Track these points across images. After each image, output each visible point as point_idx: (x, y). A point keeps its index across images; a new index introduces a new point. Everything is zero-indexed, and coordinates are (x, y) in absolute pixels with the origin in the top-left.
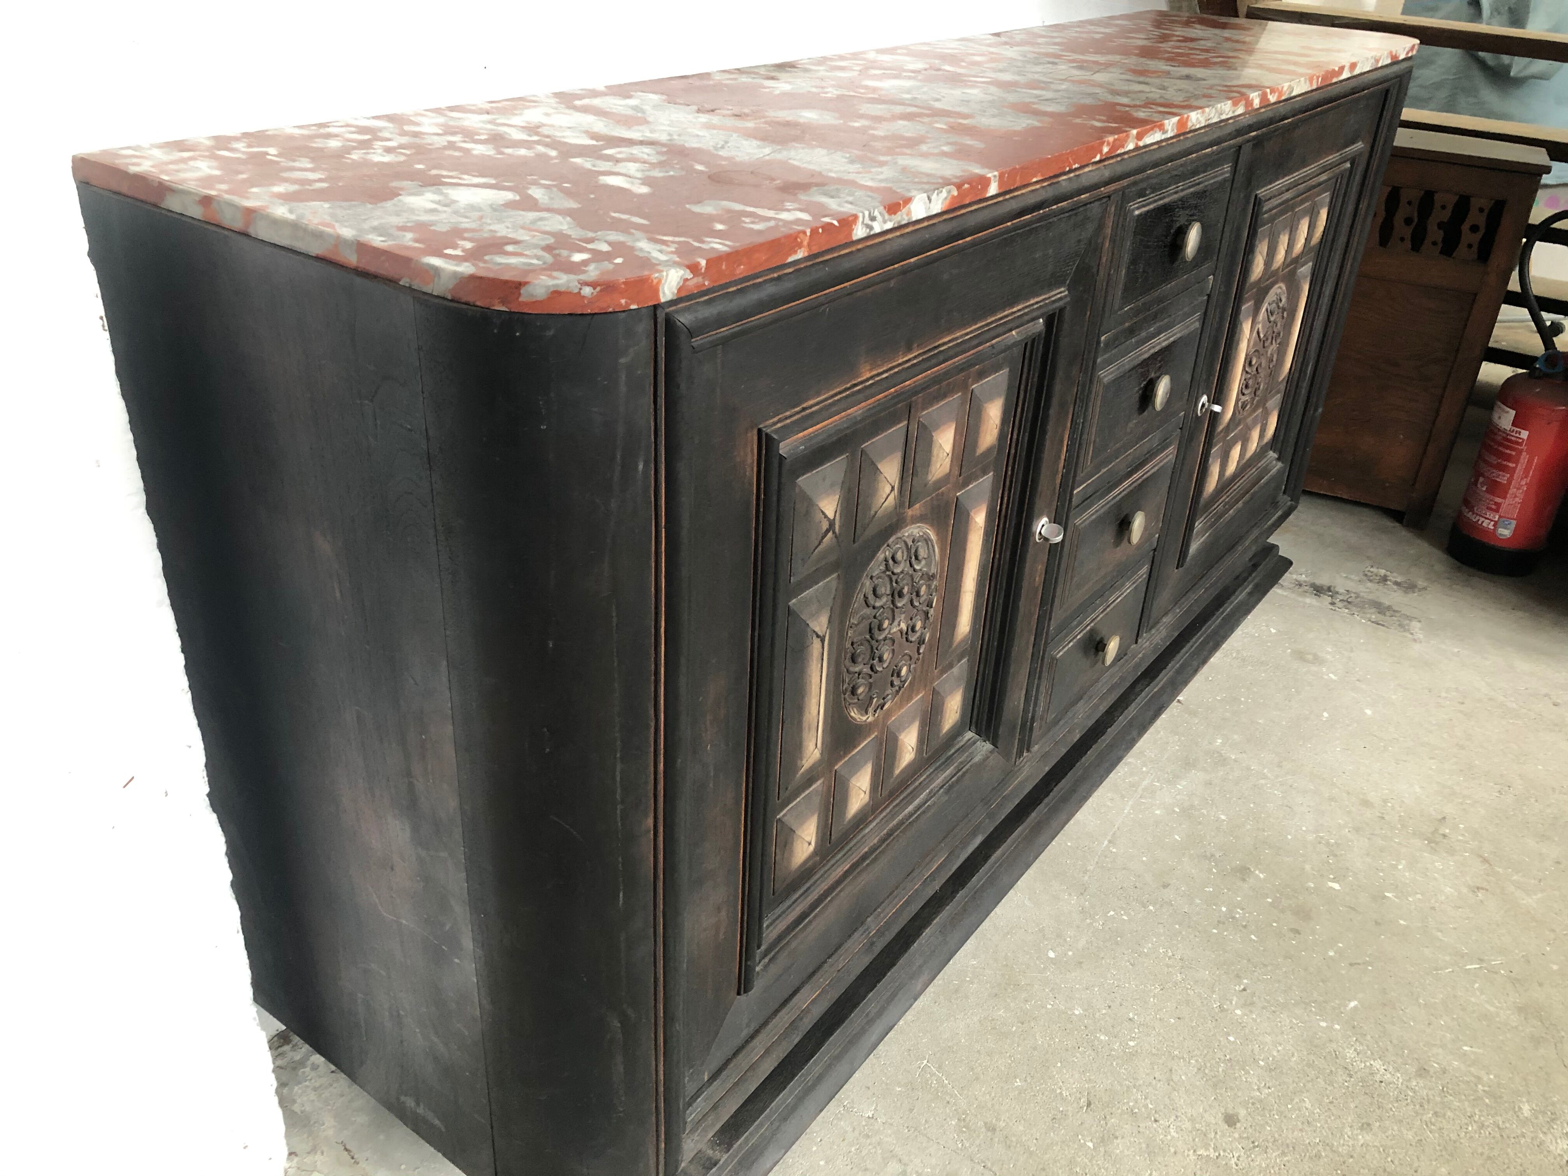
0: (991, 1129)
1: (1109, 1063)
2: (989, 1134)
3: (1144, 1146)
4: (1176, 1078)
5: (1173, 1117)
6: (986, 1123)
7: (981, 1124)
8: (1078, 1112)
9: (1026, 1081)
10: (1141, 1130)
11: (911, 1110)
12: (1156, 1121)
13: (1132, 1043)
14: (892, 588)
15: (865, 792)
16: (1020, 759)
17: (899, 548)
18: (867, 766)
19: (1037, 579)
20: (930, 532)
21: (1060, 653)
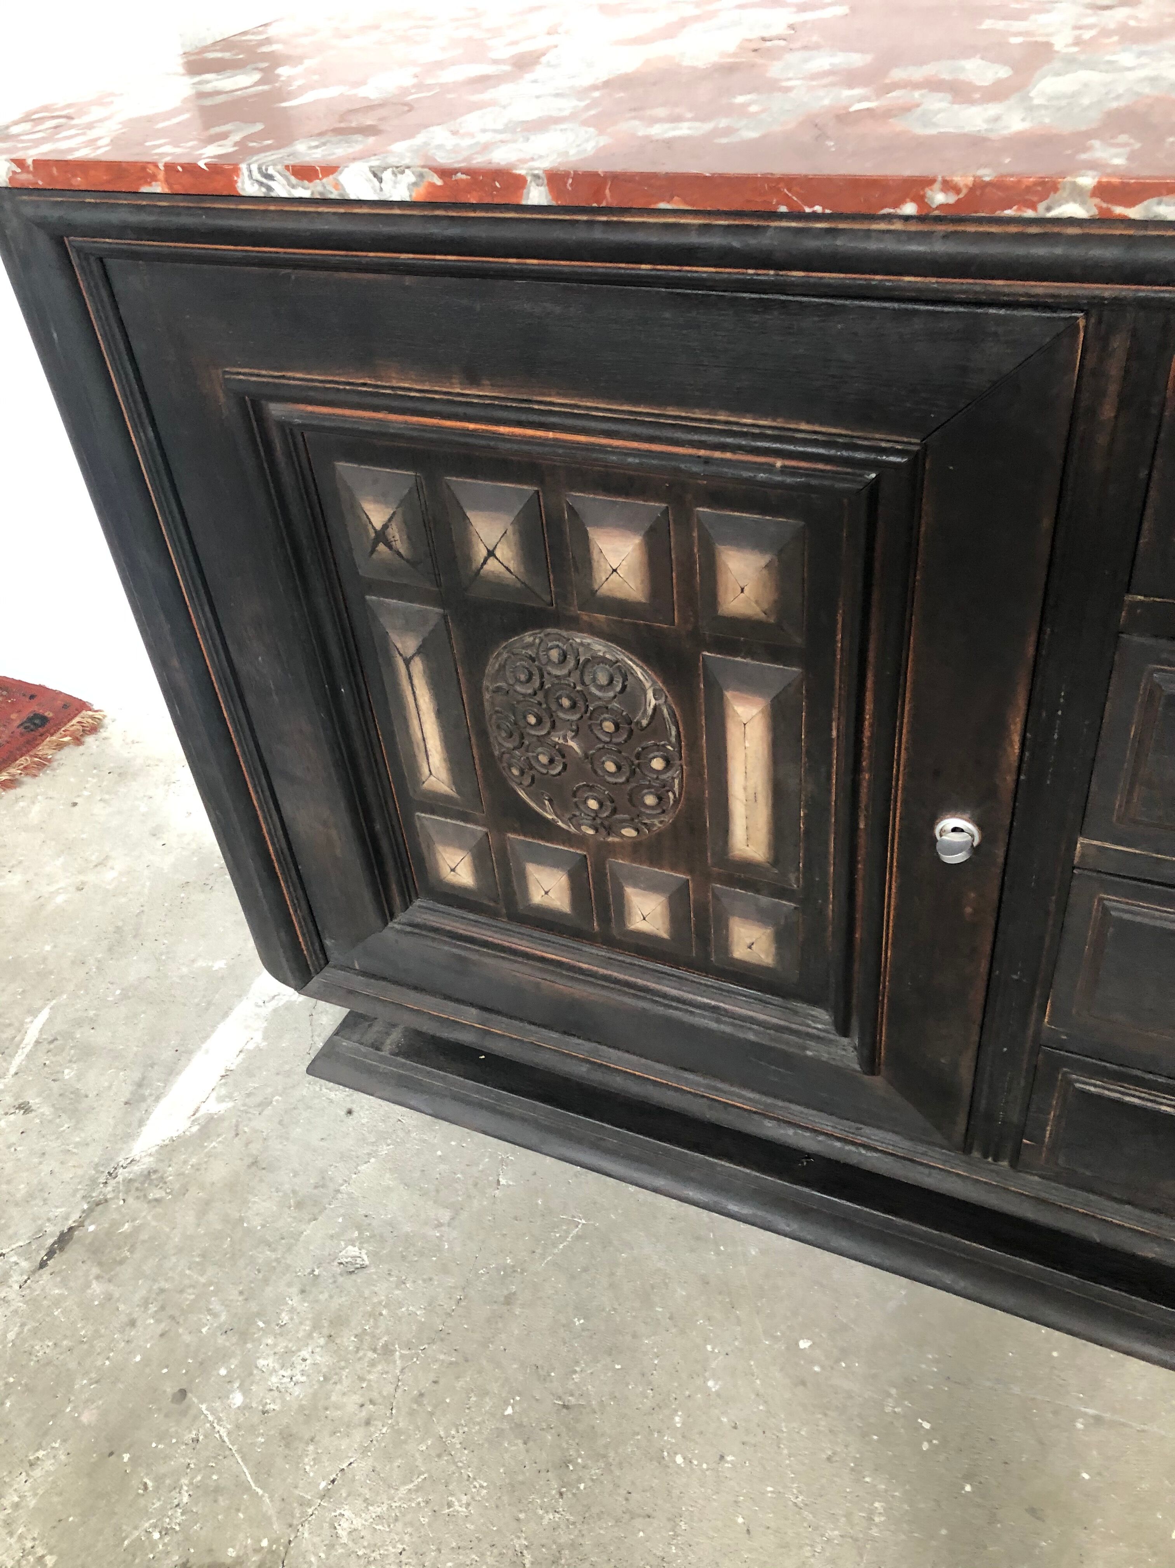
0: (509, 1300)
1: (637, 1429)
2: (502, 1299)
3: (521, 1478)
4: (638, 1522)
5: (572, 1518)
6: (514, 1294)
7: (513, 1288)
8: (553, 1395)
9: (583, 1330)
10: (543, 1474)
11: (516, 1219)
12: (561, 1494)
13: (679, 1459)
14: (542, 684)
15: (546, 893)
16: (976, 1154)
17: (557, 646)
18: (555, 870)
19: (968, 910)
20: (634, 666)
21: (1092, 1089)
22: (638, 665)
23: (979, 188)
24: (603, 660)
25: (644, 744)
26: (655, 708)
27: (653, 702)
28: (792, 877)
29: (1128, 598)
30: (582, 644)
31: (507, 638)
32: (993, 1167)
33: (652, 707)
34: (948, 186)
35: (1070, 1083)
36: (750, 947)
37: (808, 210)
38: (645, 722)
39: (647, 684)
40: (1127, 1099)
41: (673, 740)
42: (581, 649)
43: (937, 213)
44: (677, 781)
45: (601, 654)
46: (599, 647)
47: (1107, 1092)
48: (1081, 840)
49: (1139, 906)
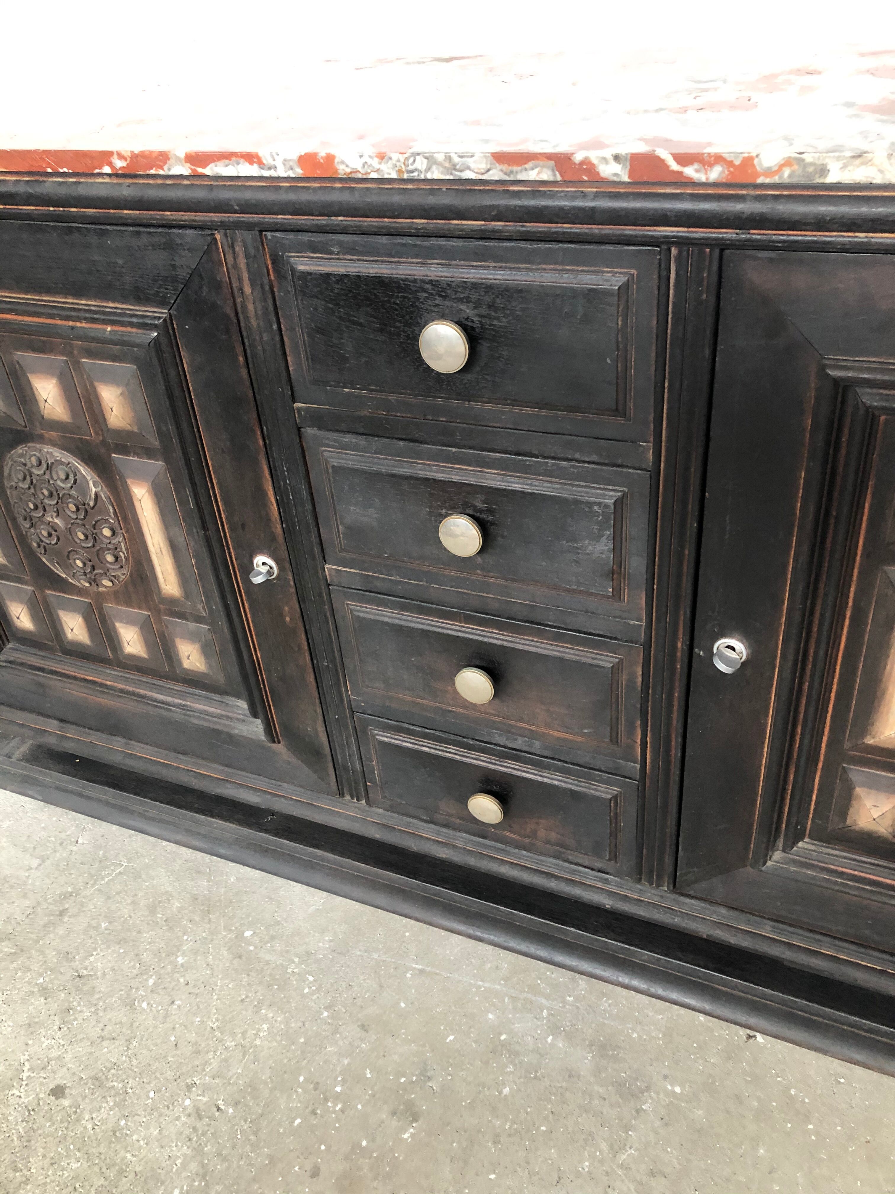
0: (62, 914)
1: (123, 988)
2: (58, 913)
3: (36, 1020)
4: (105, 1043)
5: (62, 1042)
6: (67, 909)
7: (67, 906)
8: (73, 969)
9: (106, 930)
10: (52, 1017)
11: (82, 863)
12: (60, 1029)
13: (144, 1005)
14: (32, 481)
15: (72, 630)
16: (348, 797)
17: (35, 455)
18: (75, 614)
19: (288, 619)
20: (79, 466)
21: (386, 739)
22: (81, 466)
23: (135, 157)
24: (61, 463)
25: (96, 519)
26: (96, 494)
27: (94, 490)
28: (200, 606)
29: (296, 405)
30: (48, 453)
31: (9, 452)
32: (357, 805)
33: (93, 493)
34: (121, 157)
35: (374, 736)
36: (188, 659)
37: (61, 171)
38: (92, 504)
39: (89, 478)
40: (405, 744)
41: (112, 515)
42: (48, 456)
43: (120, 172)
44: (122, 544)
45: (58, 458)
46: (58, 454)
47: (393, 741)
48: (327, 566)
49: (366, 607)
